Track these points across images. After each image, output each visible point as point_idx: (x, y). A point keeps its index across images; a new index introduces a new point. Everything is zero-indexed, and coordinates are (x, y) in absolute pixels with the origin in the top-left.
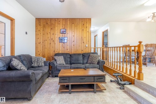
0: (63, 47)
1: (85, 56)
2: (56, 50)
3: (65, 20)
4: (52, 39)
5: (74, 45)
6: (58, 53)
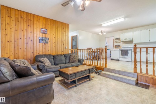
0: (43, 48)
1: (67, 57)
2: (35, 51)
3: (46, 19)
4: (30, 38)
5: (55, 47)
6: (38, 54)
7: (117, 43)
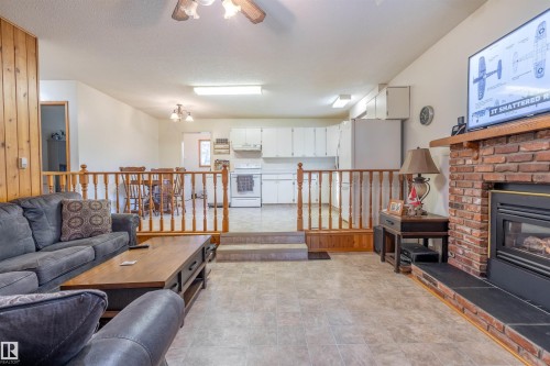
7: (220, 153)
